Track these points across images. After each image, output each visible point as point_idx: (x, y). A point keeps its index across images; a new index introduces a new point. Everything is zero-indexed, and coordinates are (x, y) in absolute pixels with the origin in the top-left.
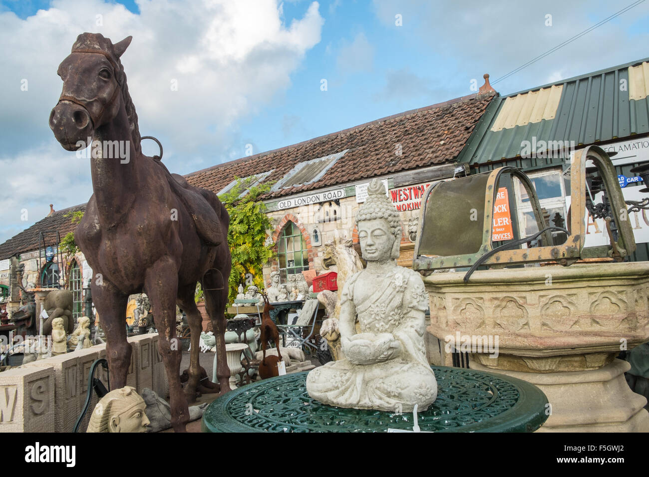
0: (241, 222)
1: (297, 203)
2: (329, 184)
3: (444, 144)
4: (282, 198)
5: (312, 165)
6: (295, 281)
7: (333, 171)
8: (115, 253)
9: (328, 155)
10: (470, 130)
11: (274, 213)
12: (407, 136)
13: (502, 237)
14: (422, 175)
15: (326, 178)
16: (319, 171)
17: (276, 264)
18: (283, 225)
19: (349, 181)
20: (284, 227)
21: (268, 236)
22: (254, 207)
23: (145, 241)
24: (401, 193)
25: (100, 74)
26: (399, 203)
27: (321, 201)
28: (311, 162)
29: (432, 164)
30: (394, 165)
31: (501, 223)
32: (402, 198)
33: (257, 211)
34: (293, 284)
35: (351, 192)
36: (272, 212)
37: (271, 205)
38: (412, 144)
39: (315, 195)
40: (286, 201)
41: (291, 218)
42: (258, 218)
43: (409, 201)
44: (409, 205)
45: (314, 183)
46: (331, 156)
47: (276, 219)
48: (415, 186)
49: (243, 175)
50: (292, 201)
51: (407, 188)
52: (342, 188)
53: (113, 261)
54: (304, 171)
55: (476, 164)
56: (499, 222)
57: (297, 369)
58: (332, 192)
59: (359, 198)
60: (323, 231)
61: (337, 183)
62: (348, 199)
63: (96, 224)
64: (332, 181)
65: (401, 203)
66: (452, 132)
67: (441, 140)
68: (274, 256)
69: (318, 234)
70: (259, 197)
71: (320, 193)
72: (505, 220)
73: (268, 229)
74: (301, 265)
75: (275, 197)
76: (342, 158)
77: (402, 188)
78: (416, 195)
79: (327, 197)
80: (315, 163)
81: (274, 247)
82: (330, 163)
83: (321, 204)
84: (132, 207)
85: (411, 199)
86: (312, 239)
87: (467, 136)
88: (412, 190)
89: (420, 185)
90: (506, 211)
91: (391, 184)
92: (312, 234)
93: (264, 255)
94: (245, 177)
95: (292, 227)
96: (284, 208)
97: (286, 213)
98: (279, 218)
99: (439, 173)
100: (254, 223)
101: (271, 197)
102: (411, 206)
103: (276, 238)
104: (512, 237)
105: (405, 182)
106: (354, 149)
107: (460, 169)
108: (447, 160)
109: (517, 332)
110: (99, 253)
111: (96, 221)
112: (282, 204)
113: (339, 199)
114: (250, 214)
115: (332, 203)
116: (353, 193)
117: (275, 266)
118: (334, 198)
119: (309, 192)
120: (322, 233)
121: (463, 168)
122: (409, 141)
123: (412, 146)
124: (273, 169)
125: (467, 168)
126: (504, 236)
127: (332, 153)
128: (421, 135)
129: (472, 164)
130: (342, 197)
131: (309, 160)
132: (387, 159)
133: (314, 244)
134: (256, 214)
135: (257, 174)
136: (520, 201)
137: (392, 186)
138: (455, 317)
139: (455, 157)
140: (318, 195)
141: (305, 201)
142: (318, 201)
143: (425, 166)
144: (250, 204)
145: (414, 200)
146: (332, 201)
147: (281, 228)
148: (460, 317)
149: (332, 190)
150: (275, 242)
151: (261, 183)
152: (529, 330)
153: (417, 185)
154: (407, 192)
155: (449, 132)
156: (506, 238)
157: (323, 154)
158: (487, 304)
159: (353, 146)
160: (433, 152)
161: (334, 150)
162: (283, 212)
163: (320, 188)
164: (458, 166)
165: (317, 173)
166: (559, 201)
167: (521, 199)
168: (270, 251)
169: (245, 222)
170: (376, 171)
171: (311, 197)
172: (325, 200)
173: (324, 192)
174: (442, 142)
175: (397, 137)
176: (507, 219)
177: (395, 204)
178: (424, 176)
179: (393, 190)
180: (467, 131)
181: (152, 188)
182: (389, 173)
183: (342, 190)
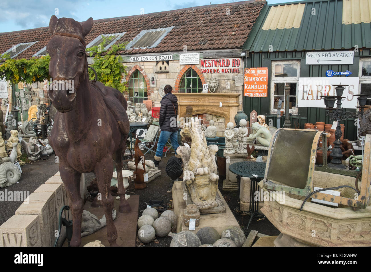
0: (107, 67)
1: (142, 59)
2: (163, 51)
3: (235, 35)
4: (133, 55)
5: (151, 33)
6: (140, 107)
7: (165, 41)
8: (78, 156)
9: (161, 28)
10: (251, 28)
11: (127, 63)
12: (212, 24)
13: (261, 95)
14: (221, 54)
15: (162, 46)
16: (156, 39)
17: (127, 94)
18: (133, 71)
19: (176, 51)
20: (133, 72)
21: (123, 77)
22: (115, 58)
23: (98, 150)
24: (207, 62)
25: (78, 55)
26: (205, 68)
27: (157, 60)
28: (150, 31)
29: (228, 48)
30: (204, 44)
31: (262, 88)
32: (207, 65)
33: (117, 61)
34: (139, 109)
35: (177, 57)
36: (126, 62)
37: (125, 58)
38: (215, 31)
39: (154, 56)
40: (136, 57)
41: (138, 68)
42: (117, 66)
43: (211, 68)
44: (211, 70)
45: (154, 48)
46: (163, 29)
47: (129, 67)
48: (215, 59)
49: (105, 33)
50: (140, 58)
51: (210, 60)
52: (171, 54)
53: (77, 160)
54: (146, 38)
55: (253, 52)
56: (261, 87)
57: (151, 174)
58: (165, 56)
59: (182, 62)
60: (158, 78)
61: (169, 51)
62: (175, 61)
63: (66, 138)
64: (165, 49)
65: (206, 68)
66: (239, 27)
67: (233, 31)
68: (126, 89)
69: (155, 80)
70: (119, 52)
71: (157, 55)
72: (265, 86)
73: (123, 72)
74: (142, 96)
75: (129, 54)
76: (171, 32)
77: (208, 60)
78: (216, 65)
79: (161, 58)
80: (153, 32)
81: (126, 84)
82: (163, 34)
83: (157, 62)
84: (89, 129)
85: (212, 67)
86: (151, 82)
87: (248, 31)
88: (214, 62)
89: (219, 59)
90: (266, 81)
91: (201, 56)
92: (151, 79)
93: (121, 89)
94: (106, 34)
95: (138, 73)
96: (134, 61)
97: (135, 65)
98: (130, 67)
99: (231, 54)
100: (115, 69)
101: (126, 53)
102: (212, 71)
103: (128, 79)
104: (267, 96)
105: (210, 56)
106: (178, 27)
107: (243, 54)
108: (236, 47)
109: (323, 238)
110: (68, 154)
111: (65, 136)
112: (133, 59)
113: (169, 61)
114: (113, 63)
115: (164, 62)
116: (178, 58)
117: (127, 95)
118: (166, 60)
119: (150, 54)
120: (157, 80)
121: (246, 53)
122: (213, 28)
123: (215, 32)
124: (125, 31)
125: (247, 54)
126: (262, 95)
127: (164, 27)
128: (220, 25)
129: (251, 51)
130: (171, 60)
131: (148, 29)
132: (199, 39)
133: (152, 85)
134: (116, 64)
135: (115, 33)
136: (274, 76)
137: (202, 57)
138: (287, 221)
139: (241, 46)
140: (156, 56)
141: (147, 59)
142: (156, 60)
143: (223, 48)
144: (113, 57)
145: (214, 68)
146: (165, 61)
147: (131, 73)
148: (290, 221)
149: (165, 55)
150: (127, 81)
151: (118, 41)
152: (329, 239)
153: (217, 59)
154: (211, 62)
155: (237, 26)
156: (263, 96)
157: (157, 27)
158: (308, 220)
159: (177, 24)
160: (228, 39)
161: (164, 24)
162: (133, 64)
163: (158, 52)
164: (243, 52)
165: (155, 40)
166: (295, 79)
167: (274, 75)
168: (124, 86)
169: (109, 68)
170: (193, 46)
171: (151, 57)
172: (160, 60)
173: (160, 55)
174: (233, 33)
175: (205, 23)
176: (266, 86)
177: (203, 68)
178: (222, 54)
179: (202, 60)
180: (248, 28)
181: (100, 113)
182: (201, 49)
183: (171, 56)
